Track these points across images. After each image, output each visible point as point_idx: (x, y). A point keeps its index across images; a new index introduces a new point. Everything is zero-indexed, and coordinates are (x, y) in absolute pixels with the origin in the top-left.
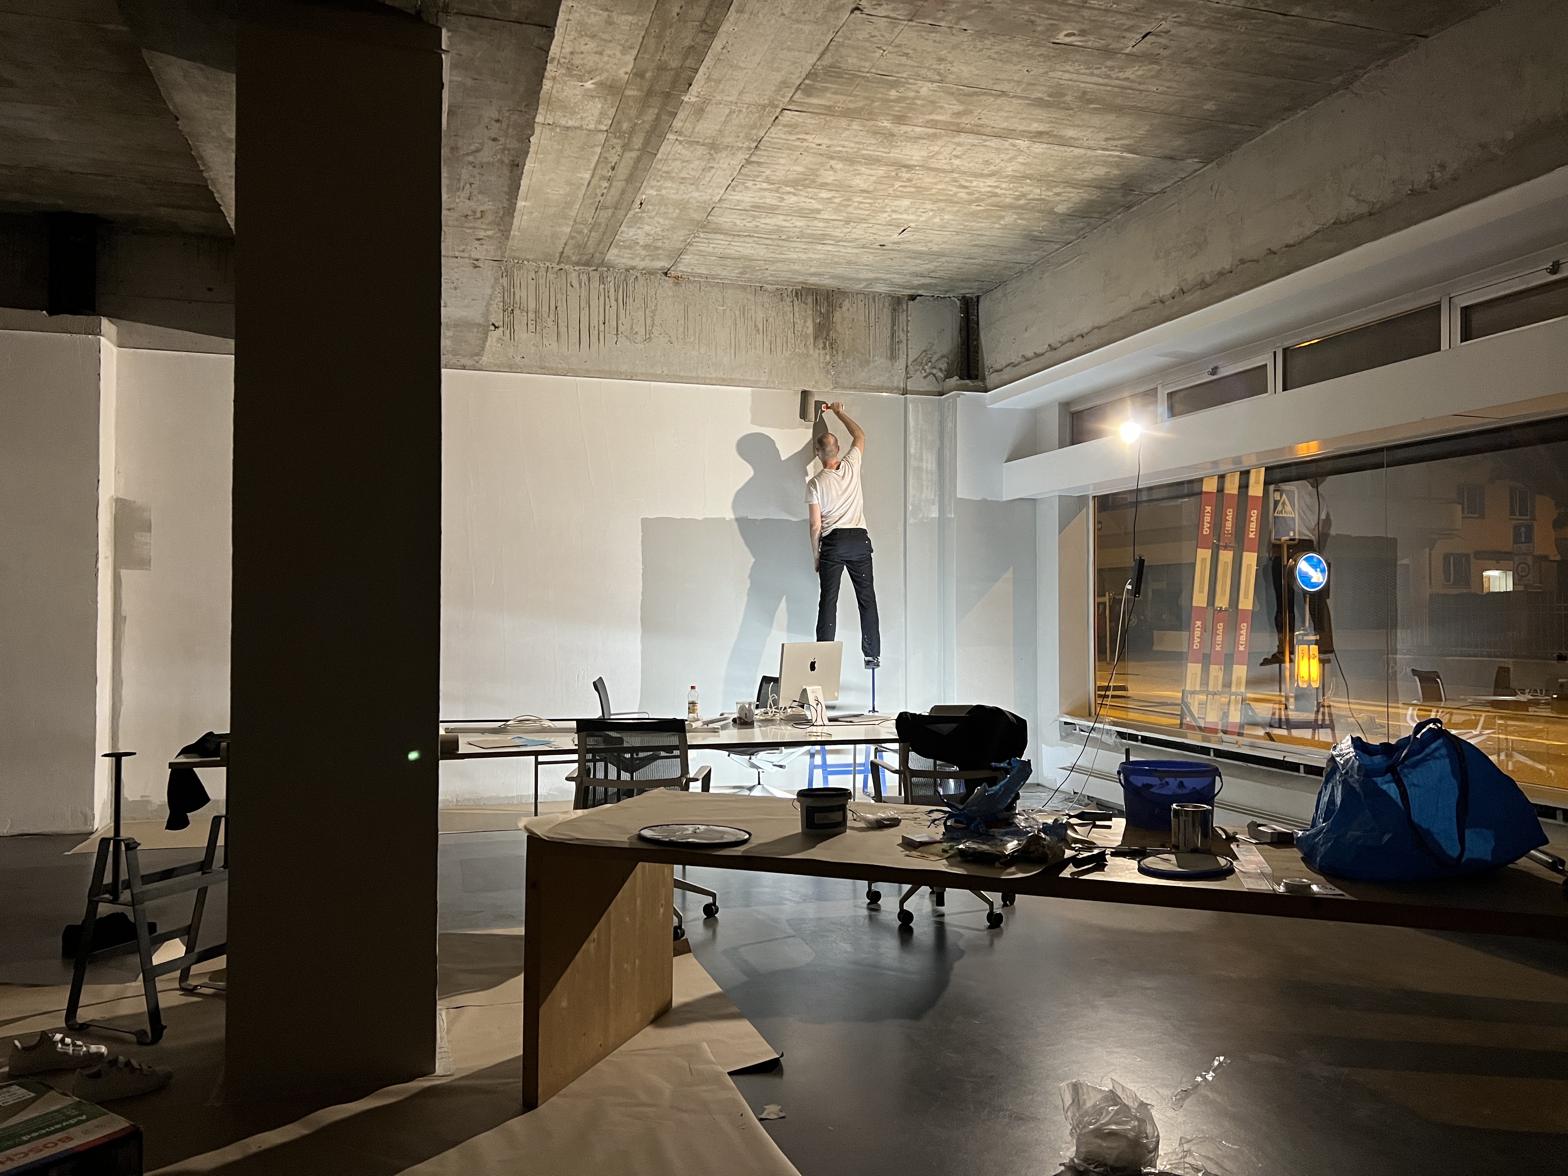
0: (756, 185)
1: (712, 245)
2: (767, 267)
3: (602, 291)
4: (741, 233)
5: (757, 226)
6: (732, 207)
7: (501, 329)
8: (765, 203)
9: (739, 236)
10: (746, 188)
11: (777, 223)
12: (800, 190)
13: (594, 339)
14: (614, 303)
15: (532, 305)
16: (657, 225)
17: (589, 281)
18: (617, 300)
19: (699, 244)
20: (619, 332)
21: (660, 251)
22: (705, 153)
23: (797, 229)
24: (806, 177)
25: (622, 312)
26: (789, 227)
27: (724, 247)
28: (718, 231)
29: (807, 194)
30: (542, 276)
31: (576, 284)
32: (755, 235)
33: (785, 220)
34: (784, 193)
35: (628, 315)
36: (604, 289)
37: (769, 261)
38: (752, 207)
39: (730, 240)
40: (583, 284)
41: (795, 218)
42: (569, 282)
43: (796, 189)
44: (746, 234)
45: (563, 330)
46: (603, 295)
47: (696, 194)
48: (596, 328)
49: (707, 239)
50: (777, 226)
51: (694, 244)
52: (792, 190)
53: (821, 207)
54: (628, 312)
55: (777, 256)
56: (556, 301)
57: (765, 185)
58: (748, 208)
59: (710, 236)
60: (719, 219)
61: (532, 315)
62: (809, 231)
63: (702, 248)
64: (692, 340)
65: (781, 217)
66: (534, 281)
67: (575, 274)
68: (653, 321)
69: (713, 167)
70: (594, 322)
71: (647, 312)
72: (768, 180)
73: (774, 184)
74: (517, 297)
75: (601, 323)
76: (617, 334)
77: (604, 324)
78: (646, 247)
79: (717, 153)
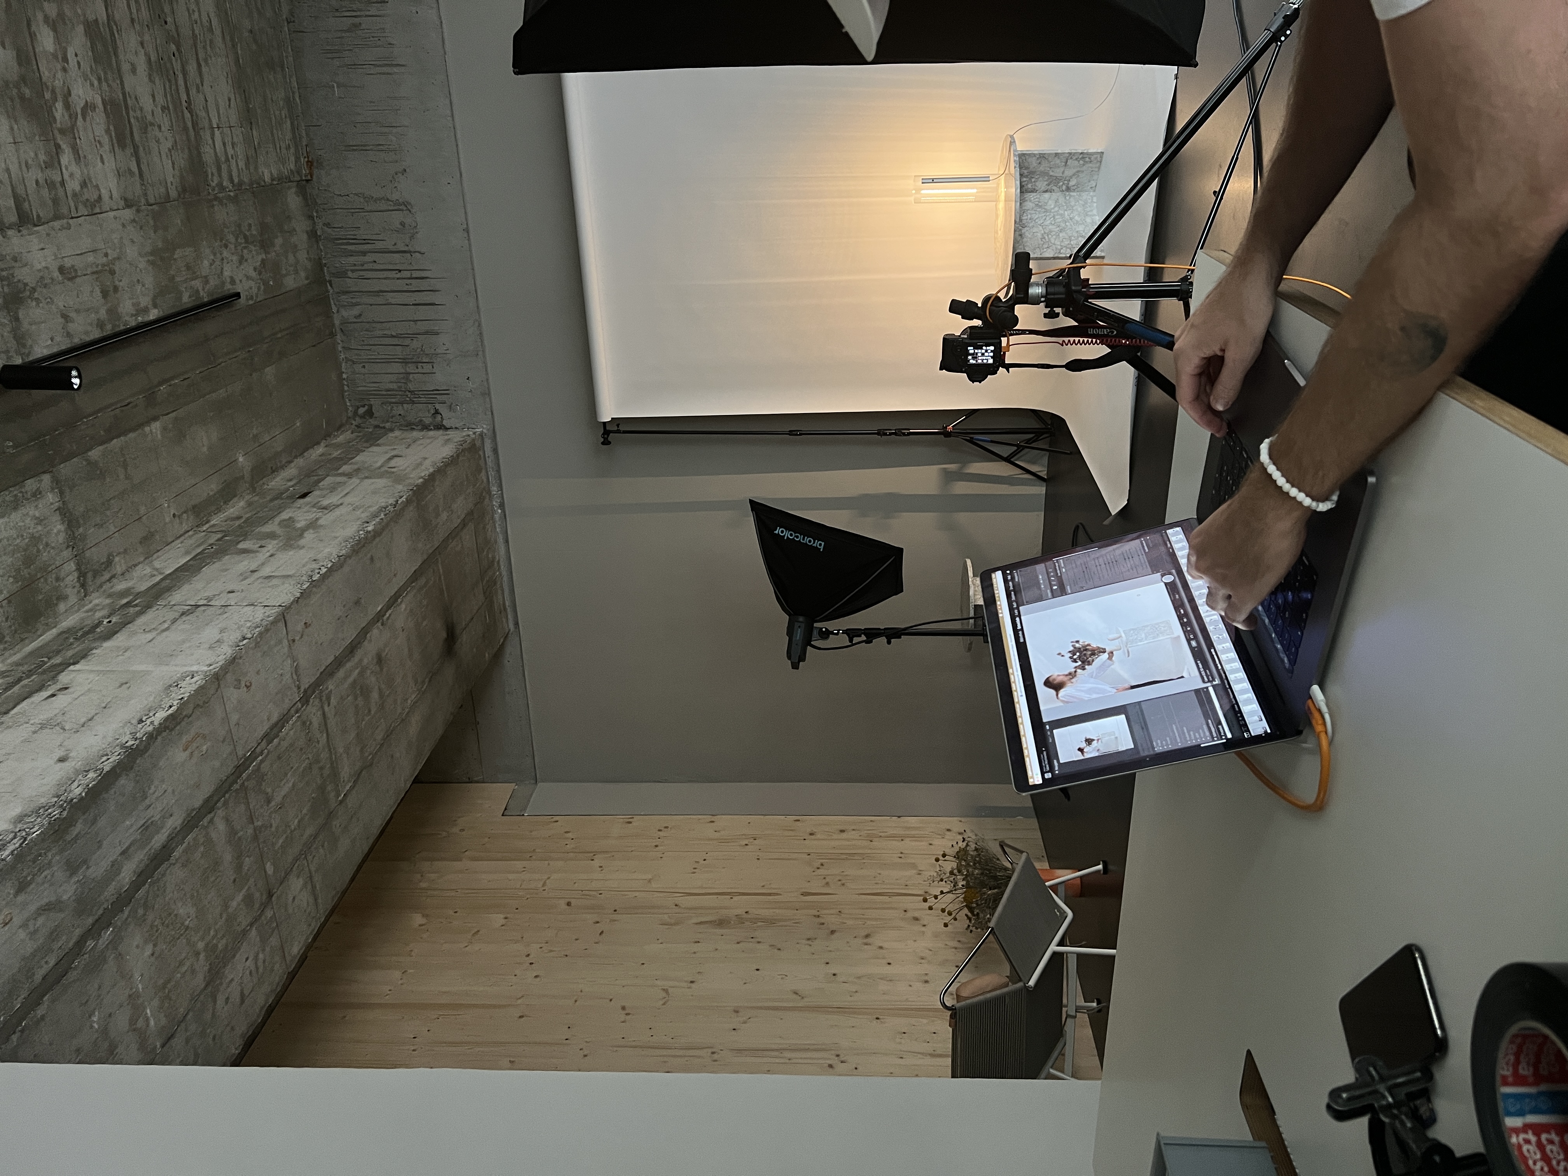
0: (71, 175)
1: (230, 152)
2: (246, 34)
4: (190, 124)
5: (163, 109)
6: (137, 178)
7: (437, 406)
8: (108, 131)
9: (195, 124)
10: (84, 184)
11: (146, 79)
12: (53, 92)
13: (423, 285)
14: (369, 258)
15: (397, 368)
16: (218, 263)
17: (347, 292)
18: (364, 253)
19: (235, 174)
21: (269, 219)
22: (34, 303)
23: (147, 37)
24: (17, 100)
25: (379, 245)
26: (147, 55)
27: (227, 131)
28: (196, 164)
29: (60, 75)
30: (357, 355)
31: (356, 311)
32: (184, 97)
33: (134, 70)
34: (73, 117)
36: (353, 271)
37: (232, 40)
38: (122, 146)
39: (208, 133)
40: (354, 301)
41: (121, 57)
42: (355, 320)
43: (55, 99)
44: (187, 115)
46: (362, 273)
47: (131, 252)
49: (219, 169)
50: (150, 76)
51: (236, 180)
52: (59, 105)
53: (80, 29)
54: (374, 237)
55: (218, 32)
57: (66, 158)
58: (129, 150)
59: (212, 169)
60: (170, 179)
62: (145, 13)
63: (242, 164)
65: (129, 81)
69: (61, 269)
71: (369, 208)
72: (53, 162)
73: (58, 147)
75: (399, 275)
76: (410, 252)
77: (400, 271)
78: (265, 246)
79: (26, 285)
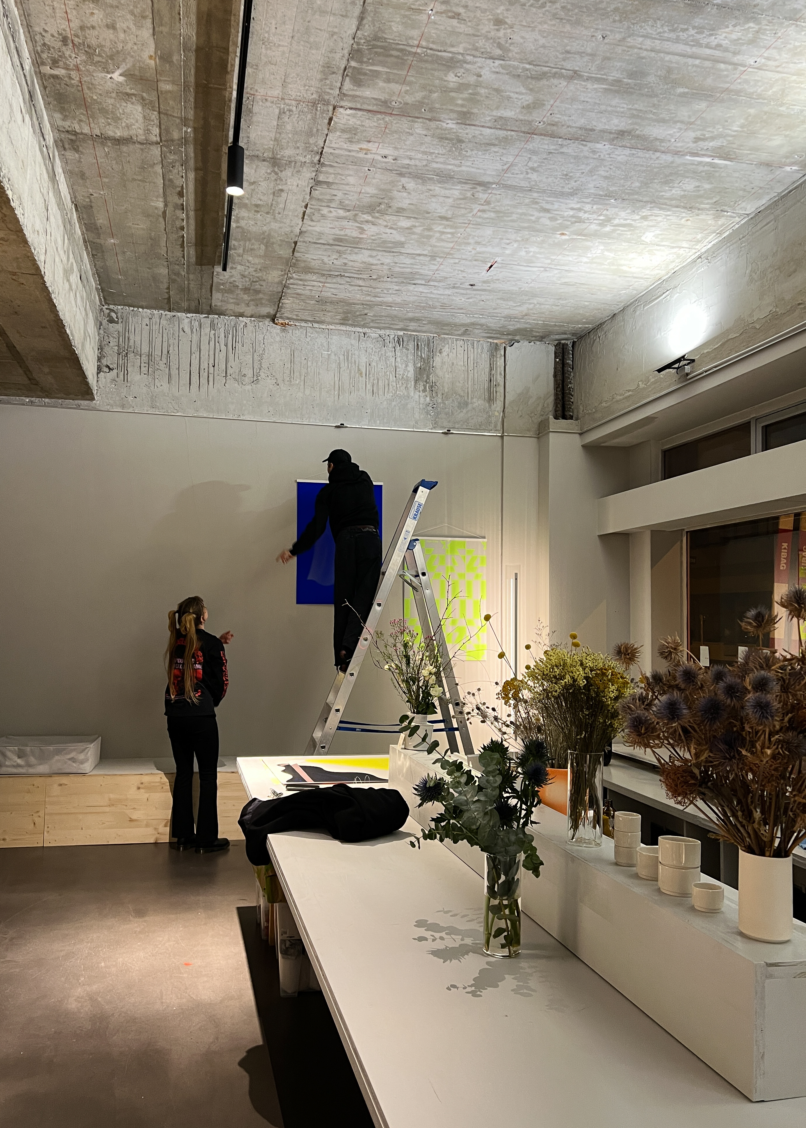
0: (331, 212)
1: (308, 288)
2: (366, 312)
3: (212, 336)
4: (331, 273)
5: (345, 264)
6: (314, 241)
7: (115, 371)
8: (346, 235)
9: (330, 275)
10: (323, 216)
11: (364, 260)
12: (377, 218)
13: (204, 381)
14: (223, 348)
15: (145, 349)
16: (247, 264)
17: (200, 327)
18: (226, 345)
19: (295, 286)
20: (228, 374)
21: (261, 296)
22: (269, 171)
23: (385, 267)
24: (381, 201)
25: (231, 356)
26: (376, 265)
27: (320, 289)
28: (308, 270)
29: (385, 223)
30: (156, 322)
31: (187, 329)
32: (346, 275)
33: (371, 256)
34: (362, 222)
35: (236, 358)
36: (215, 334)
37: (366, 305)
38: (335, 240)
39: (323, 280)
40: (194, 330)
41: (381, 253)
42: (181, 328)
43: (373, 217)
44: (337, 273)
45: (174, 372)
46: (213, 340)
47: (274, 226)
48: (206, 370)
49: (301, 280)
50: (365, 263)
51: (291, 286)
52: (370, 218)
53: (403, 239)
54: (236, 355)
55: (373, 299)
56: (169, 346)
57: (341, 213)
58: (331, 242)
59: (303, 276)
60: (307, 256)
61: (144, 358)
62: (397, 269)
63: (299, 291)
64: (297, 382)
65: (367, 253)
66: (148, 327)
67: (187, 321)
68: (261, 364)
69: (282, 190)
70: (205, 365)
71: (255, 356)
72: (342, 206)
73: (349, 211)
74: (132, 342)
75: (211, 366)
76: (226, 376)
77: (214, 366)
78: (246, 290)
79: (281, 171)
